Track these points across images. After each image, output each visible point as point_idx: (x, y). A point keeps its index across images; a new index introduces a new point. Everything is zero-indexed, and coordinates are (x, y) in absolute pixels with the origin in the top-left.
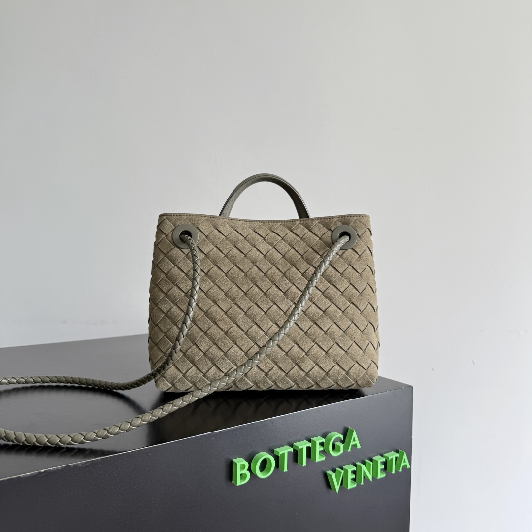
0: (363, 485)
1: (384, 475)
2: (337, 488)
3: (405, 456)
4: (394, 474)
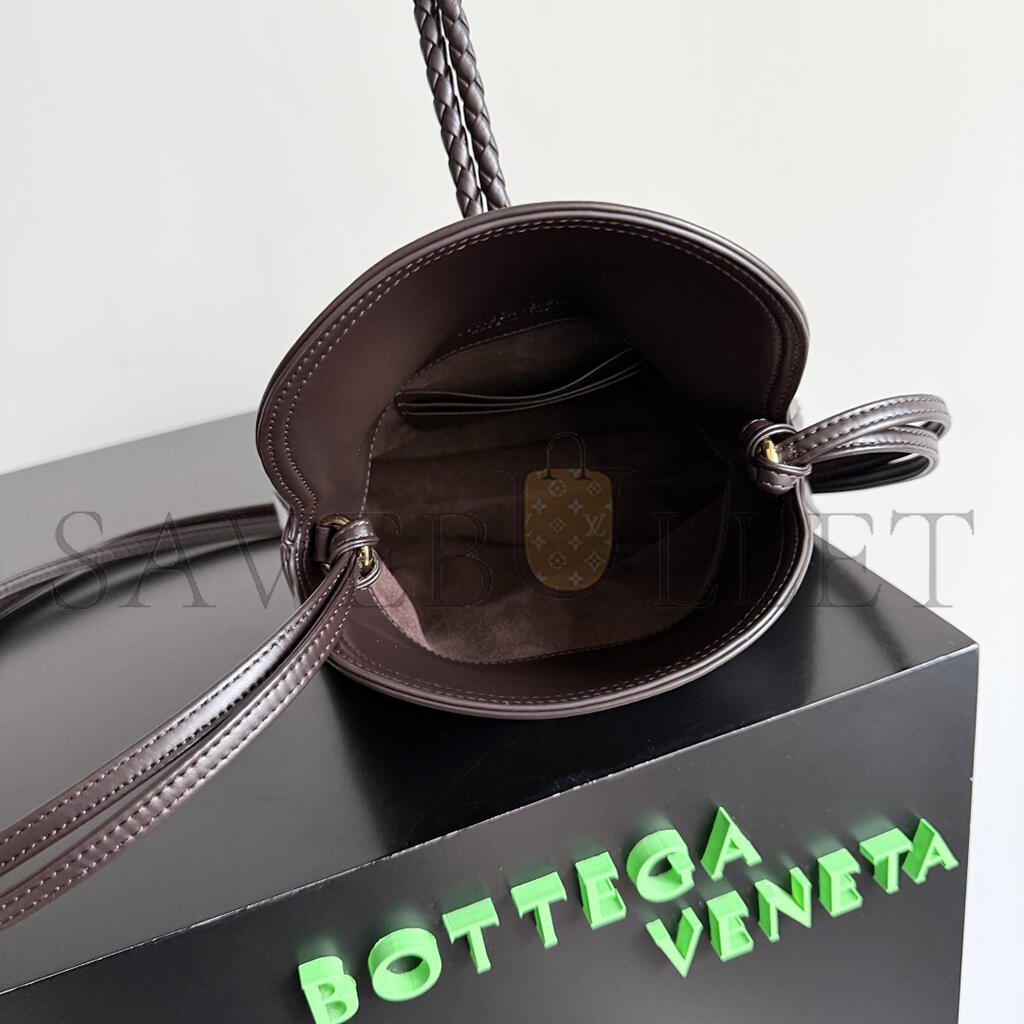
0: (776, 943)
1: (856, 902)
2: (682, 965)
3: (938, 842)
4: (895, 894)
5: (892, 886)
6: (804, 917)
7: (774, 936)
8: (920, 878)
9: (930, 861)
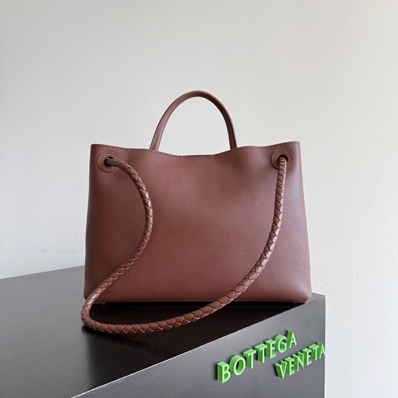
0: (298, 372)
1: (311, 362)
3: (323, 346)
4: (316, 361)
5: (316, 359)
6: (302, 364)
7: (298, 370)
8: (320, 357)
9: (321, 353)
